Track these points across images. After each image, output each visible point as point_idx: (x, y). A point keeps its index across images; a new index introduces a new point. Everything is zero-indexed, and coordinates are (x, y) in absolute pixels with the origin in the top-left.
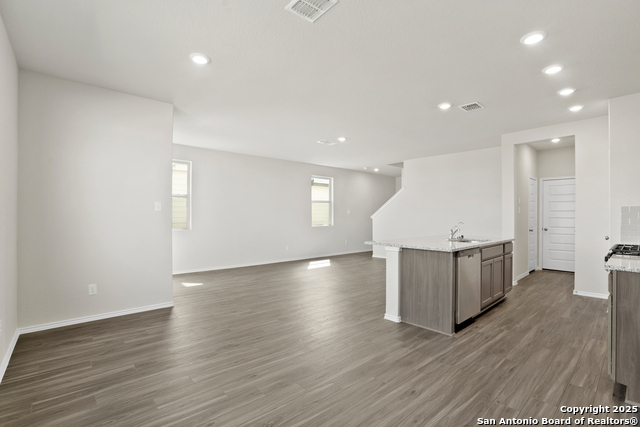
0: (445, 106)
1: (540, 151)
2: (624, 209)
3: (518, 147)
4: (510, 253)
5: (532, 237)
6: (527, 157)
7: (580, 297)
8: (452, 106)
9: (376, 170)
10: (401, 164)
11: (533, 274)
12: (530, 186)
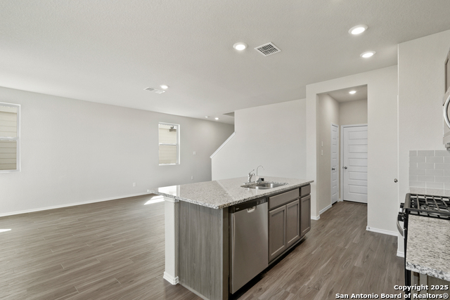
0: (240, 47)
1: (341, 103)
2: (412, 154)
3: (320, 96)
4: (309, 194)
5: (335, 174)
6: (329, 106)
7: (373, 234)
8: (248, 47)
9: (217, 119)
10: (232, 114)
11: (335, 206)
12: (333, 132)
